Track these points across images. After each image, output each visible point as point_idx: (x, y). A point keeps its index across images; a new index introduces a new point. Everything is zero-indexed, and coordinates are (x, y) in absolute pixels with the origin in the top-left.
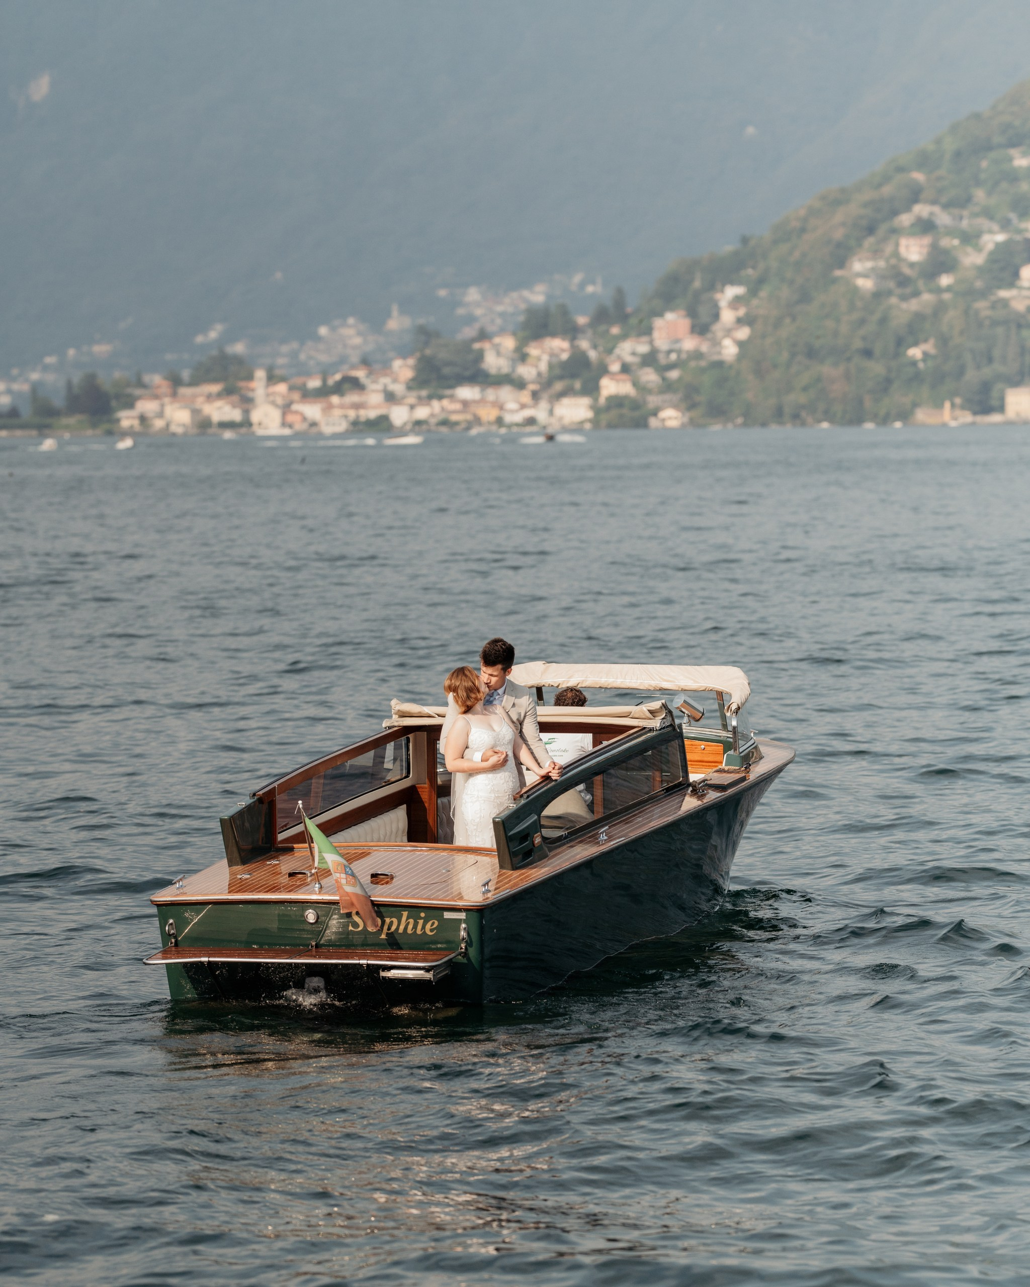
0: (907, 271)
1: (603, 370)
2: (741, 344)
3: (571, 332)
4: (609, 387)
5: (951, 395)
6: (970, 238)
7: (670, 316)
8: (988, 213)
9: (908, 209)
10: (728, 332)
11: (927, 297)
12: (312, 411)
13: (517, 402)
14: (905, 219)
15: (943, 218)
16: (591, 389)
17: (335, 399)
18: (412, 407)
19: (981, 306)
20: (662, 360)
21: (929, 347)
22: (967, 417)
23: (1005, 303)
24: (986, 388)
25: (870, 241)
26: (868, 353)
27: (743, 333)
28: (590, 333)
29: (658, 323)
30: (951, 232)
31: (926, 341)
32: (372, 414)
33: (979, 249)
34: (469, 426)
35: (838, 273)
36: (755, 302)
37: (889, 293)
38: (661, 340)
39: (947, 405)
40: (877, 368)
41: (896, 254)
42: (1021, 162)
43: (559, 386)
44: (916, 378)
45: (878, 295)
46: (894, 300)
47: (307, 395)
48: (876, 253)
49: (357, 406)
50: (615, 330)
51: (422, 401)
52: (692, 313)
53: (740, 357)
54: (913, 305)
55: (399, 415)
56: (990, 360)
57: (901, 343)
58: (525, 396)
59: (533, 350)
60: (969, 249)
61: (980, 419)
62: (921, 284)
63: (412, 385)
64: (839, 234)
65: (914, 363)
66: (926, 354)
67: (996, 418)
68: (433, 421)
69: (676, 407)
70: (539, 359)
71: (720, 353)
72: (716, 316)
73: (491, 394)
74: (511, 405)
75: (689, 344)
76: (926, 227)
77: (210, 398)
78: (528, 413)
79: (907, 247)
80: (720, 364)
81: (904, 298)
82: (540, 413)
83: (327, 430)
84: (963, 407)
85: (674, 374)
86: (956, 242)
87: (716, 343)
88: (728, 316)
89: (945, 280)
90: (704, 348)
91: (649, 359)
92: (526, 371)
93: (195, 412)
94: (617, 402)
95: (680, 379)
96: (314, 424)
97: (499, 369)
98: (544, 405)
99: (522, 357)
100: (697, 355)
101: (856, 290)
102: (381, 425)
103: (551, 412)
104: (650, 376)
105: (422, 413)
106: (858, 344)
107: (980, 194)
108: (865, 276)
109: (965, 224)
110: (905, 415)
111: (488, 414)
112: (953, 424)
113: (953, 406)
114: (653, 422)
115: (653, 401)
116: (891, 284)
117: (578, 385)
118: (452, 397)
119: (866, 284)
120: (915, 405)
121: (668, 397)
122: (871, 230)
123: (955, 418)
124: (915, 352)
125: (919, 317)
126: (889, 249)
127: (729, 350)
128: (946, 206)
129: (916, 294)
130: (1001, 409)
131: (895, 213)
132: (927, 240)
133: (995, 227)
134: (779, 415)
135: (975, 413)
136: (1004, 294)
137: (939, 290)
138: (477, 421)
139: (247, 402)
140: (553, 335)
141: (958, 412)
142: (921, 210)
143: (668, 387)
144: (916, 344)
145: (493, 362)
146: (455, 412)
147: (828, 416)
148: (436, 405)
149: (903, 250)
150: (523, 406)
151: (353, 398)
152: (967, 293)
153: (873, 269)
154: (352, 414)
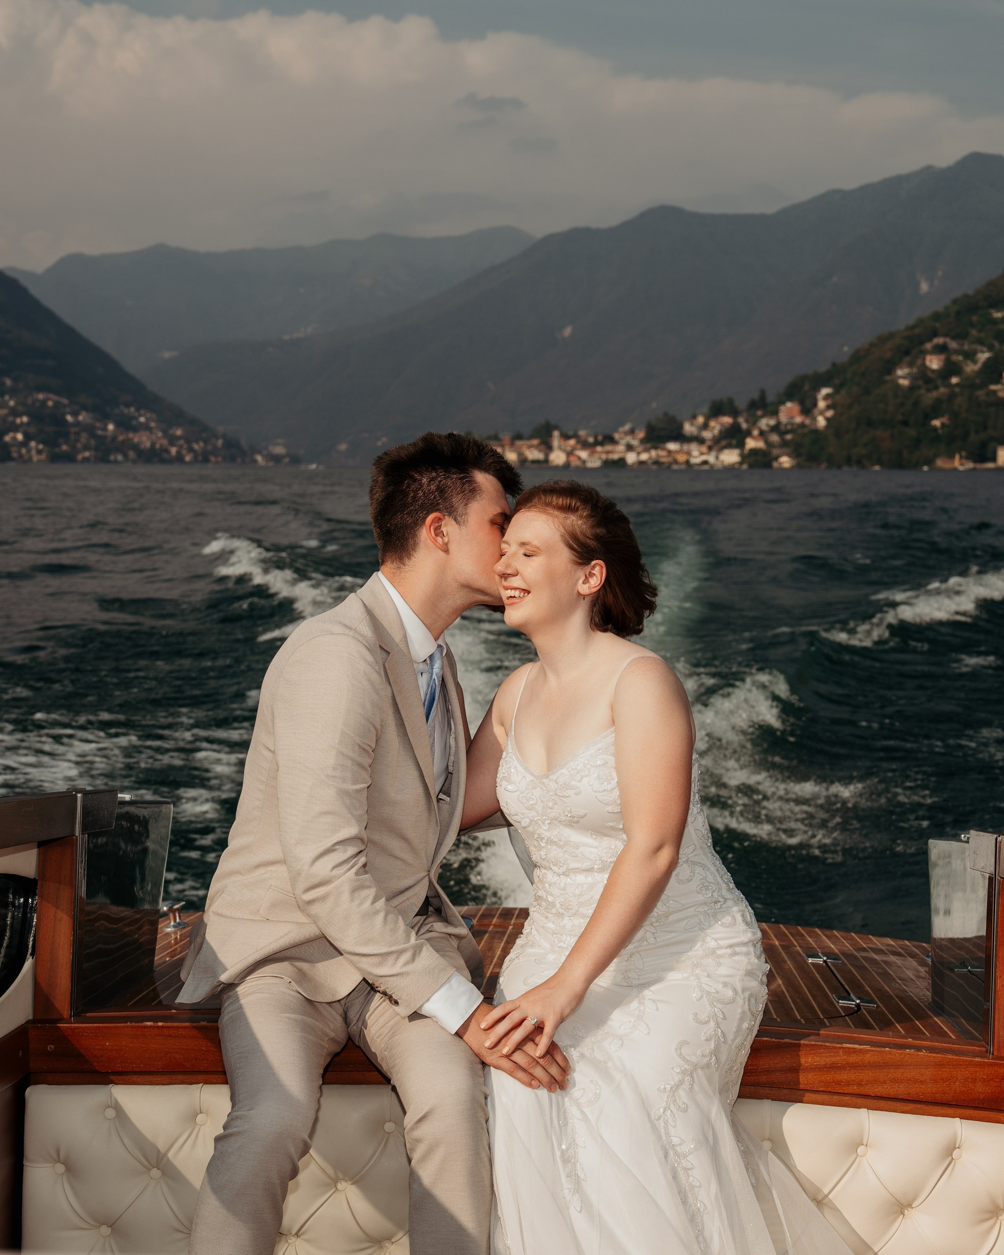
0: (930, 374)
1: (748, 433)
2: (827, 419)
3: (734, 412)
4: (751, 444)
5: (959, 450)
6: (970, 356)
7: (789, 405)
8: (980, 342)
9: (930, 340)
10: (822, 413)
11: (942, 390)
12: (584, 454)
13: (699, 451)
14: (928, 346)
15: (953, 345)
16: (741, 445)
17: (599, 449)
18: (639, 453)
19: (980, 393)
20: (782, 428)
21: (945, 420)
22: (970, 465)
23: (995, 392)
24: (984, 445)
25: (907, 359)
26: (905, 423)
27: (830, 413)
28: (745, 415)
29: (782, 408)
30: (957, 352)
31: (942, 416)
32: (615, 457)
33: (975, 362)
34: (670, 464)
35: (888, 378)
36: (838, 397)
37: (919, 387)
38: (783, 417)
39: (957, 457)
40: (912, 432)
41: (924, 364)
42: (998, 315)
43: (724, 443)
44: (936, 438)
45: (912, 388)
46: (922, 391)
47: (585, 445)
48: (911, 365)
49: (608, 452)
50: (759, 413)
51: (647, 450)
52: (802, 403)
53: (827, 427)
54: (935, 394)
55: (631, 458)
56: (985, 428)
57: (928, 416)
58: (704, 449)
59: (712, 423)
60: (969, 362)
61: (979, 466)
62: (939, 382)
63: (642, 441)
64: (888, 355)
65: (935, 429)
66: (943, 424)
67: (990, 465)
68: (650, 461)
69: (789, 455)
70: (714, 427)
71: (815, 425)
72: (815, 404)
73: (686, 447)
74: (695, 453)
75: (798, 419)
76: (941, 349)
77: (530, 447)
78: (704, 458)
79: (931, 361)
80: (816, 431)
81: (929, 390)
82: (711, 458)
83: (590, 465)
84: (967, 458)
85: (789, 437)
86: (960, 358)
87: (814, 419)
88: (822, 404)
89: (954, 380)
90: (808, 422)
91: (775, 429)
92: (707, 435)
93: (520, 454)
94: (754, 452)
95: (792, 440)
96: (584, 462)
97: (691, 432)
98: (714, 453)
99: (705, 426)
100: (802, 425)
101: (898, 386)
102: (621, 462)
103: (717, 458)
104: (775, 438)
105: (644, 457)
106: (899, 417)
107: (974, 332)
108: (904, 377)
109: (966, 347)
110: (930, 462)
111: (681, 458)
112: (961, 468)
113: (961, 457)
114: (775, 464)
115: (775, 452)
116: (920, 382)
117: (734, 442)
118: (664, 449)
119: (904, 382)
120: (936, 456)
121: (785, 450)
122: (907, 353)
123: (962, 464)
124: (937, 423)
125: (938, 401)
126: (919, 362)
127: (821, 422)
128: (954, 338)
129: (936, 388)
130: (994, 459)
131: (922, 343)
132: (942, 357)
133: (985, 349)
134: (849, 461)
135: (975, 462)
136: (993, 387)
137: (951, 386)
138: (676, 462)
139: (549, 448)
140: (724, 414)
141: (964, 461)
142: (939, 340)
143: (784, 444)
144: (936, 417)
145: (689, 428)
146: (663, 457)
147: (879, 462)
148: (653, 453)
149: (928, 363)
150: (702, 454)
151: (608, 448)
152: (970, 385)
153: (909, 374)
154: (604, 457)
